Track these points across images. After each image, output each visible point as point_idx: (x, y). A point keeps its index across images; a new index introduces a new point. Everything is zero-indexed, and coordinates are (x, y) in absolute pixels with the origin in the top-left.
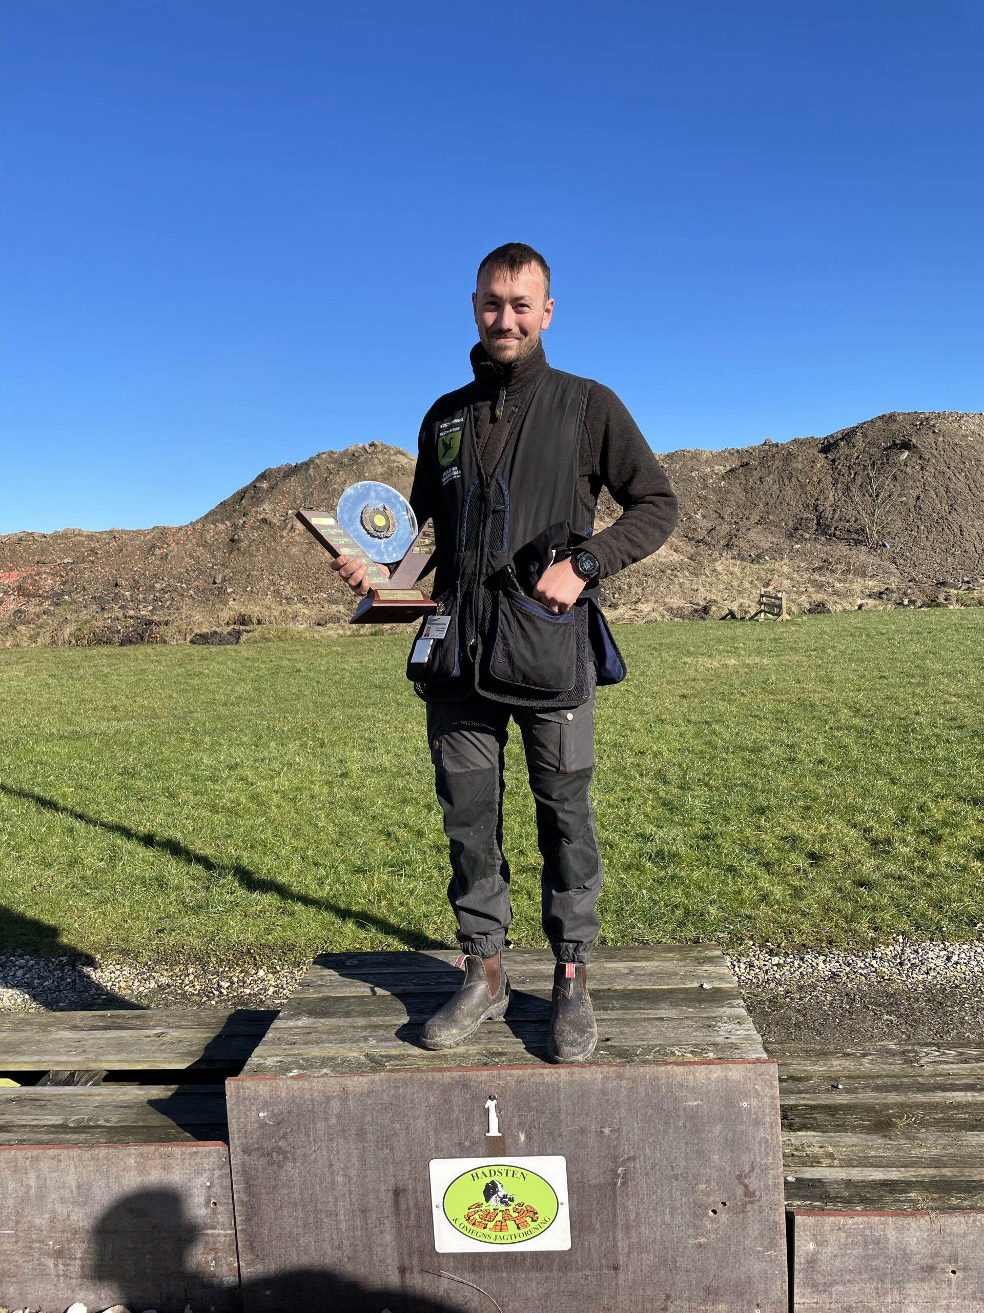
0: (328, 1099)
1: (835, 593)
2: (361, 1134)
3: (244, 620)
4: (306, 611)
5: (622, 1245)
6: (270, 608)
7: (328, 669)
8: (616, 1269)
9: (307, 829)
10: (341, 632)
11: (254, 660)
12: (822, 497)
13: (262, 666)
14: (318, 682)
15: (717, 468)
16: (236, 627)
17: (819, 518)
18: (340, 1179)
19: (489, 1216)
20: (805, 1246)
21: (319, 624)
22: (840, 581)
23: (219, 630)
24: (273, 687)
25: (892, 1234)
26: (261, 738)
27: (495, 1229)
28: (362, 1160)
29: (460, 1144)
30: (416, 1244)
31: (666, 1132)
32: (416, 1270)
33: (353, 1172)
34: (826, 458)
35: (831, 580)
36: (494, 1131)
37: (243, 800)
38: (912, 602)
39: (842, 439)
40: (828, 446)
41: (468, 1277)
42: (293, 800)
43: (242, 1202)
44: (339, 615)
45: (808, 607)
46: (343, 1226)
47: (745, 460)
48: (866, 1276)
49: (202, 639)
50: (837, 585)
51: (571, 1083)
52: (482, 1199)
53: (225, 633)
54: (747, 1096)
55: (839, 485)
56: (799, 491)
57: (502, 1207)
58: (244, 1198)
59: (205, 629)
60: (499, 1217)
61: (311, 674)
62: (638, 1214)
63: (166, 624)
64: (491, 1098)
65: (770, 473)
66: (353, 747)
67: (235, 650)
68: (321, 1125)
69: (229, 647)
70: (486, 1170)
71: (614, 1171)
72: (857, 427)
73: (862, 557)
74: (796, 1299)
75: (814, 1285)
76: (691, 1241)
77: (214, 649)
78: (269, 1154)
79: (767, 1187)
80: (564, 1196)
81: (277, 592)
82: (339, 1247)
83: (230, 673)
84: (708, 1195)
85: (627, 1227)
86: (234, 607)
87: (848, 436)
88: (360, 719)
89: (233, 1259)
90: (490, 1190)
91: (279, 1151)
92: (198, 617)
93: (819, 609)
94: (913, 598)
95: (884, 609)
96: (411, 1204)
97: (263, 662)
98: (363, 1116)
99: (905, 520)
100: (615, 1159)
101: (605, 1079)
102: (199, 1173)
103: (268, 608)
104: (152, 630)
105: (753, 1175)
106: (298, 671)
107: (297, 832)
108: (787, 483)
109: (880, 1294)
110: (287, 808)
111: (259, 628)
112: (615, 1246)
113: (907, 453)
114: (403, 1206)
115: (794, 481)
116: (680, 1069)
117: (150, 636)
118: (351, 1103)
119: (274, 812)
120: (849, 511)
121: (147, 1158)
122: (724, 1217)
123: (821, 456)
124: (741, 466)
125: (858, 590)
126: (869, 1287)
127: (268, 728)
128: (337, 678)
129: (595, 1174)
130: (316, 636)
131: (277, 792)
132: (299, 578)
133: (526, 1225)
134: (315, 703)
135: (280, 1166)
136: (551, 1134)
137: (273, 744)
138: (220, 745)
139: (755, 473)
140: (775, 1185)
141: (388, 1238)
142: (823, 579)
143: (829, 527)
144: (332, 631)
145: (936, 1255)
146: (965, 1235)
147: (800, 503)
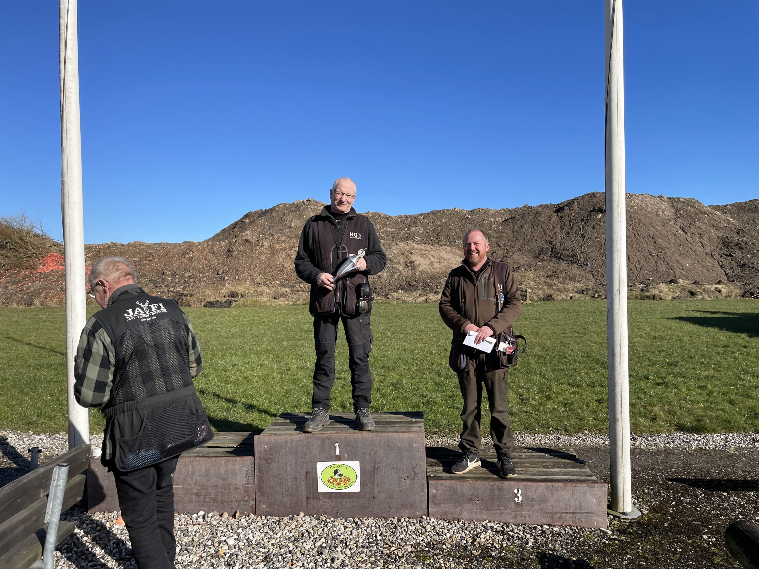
0: (286, 442)
1: (558, 290)
2: (296, 454)
3: (233, 294)
4: (268, 291)
5: (376, 490)
6: (248, 289)
7: (280, 322)
8: (374, 498)
9: (271, 391)
10: (287, 303)
11: (240, 316)
12: (555, 237)
13: (244, 319)
14: (274, 328)
15: (497, 219)
16: (229, 298)
17: (553, 248)
18: (289, 468)
19: (335, 480)
20: (433, 491)
21: (275, 298)
22: (561, 283)
23: (220, 300)
24: (251, 330)
25: (458, 487)
26: (246, 353)
27: (337, 485)
28: (296, 462)
29: (327, 457)
30: (312, 490)
31: (390, 453)
32: (312, 498)
33: (293, 466)
34: (558, 215)
35: (556, 283)
36: (338, 453)
37: (240, 379)
38: (600, 296)
39: (566, 206)
40: (559, 209)
41: (328, 501)
42: (264, 379)
43: (258, 476)
44: (286, 293)
45: (543, 297)
46: (289, 484)
47: (513, 215)
48: (451, 501)
49: (211, 304)
50: (560, 285)
51: (362, 438)
52: (333, 475)
53: (223, 301)
54: (415, 443)
55: (564, 231)
56: (542, 233)
57: (339, 478)
58: (258, 474)
59: (212, 299)
60: (338, 481)
61: (271, 324)
62: (381, 480)
63: (191, 296)
64: (337, 443)
65: (527, 223)
66: (293, 358)
67: (229, 311)
68: (284, 451)
69: (225, 309)
70: (335, 466)
71: (374, 466)
72: (575, 199)
73: (574, 270)
74: (429, 509)
75: (435, 504)
76: (398, 489)
77: (217, 310)
78: (267, 460)
79: (421, 472)
80: (358, 474)
81: (252, 280)
82: (288, 491)
83: (228, 323)
84: (403, 474)
85: (378, 484)
86: (229, 287)
87: (570, 204)
88: (296, 346)
89: (253, 495)
90: (336, 472)
91: (270, 459)
92: (208, 292)
93: (548, 298)
94: (601, 294)
95: (585, 299)
96: (311, 476)
97: (244, 317)
98: (297, 448)
99: (599, 251)
100: (375, 462)
101: (372, 437)
102: (244, 466)
103: (248, 288)
104: (183, 299)
105: (417, 468)
106: (264, 322)
107: (267, 392)
108: (535, 228)
109: (455, 508)
110: (261, 383)
111: (242, 299)
112: (374, 491)
113: (601, 215)
114: (308, 477)
115: (540, 227)
116: (395, 434)
117: (181, 302)
118: (293, 443)
119: (255, 384)
120: (569, 245)
121: (228, 461)
122: (408, 481)
123: (555, 214)
124: (511, 218)
125: (571, 289)
126: (452, 505)
127: (250, 349)
128: (285, 326)
129: (369, 467)
130: (273, 304)
131: (256, 376)
132: (264, 272)
133: (346, 483)
134: (273, 338)
135: (270, 464)
136: (355, 454)
137: (252, 356)
138: (226, 356)
139: (518, 222)
140: (424, 471)
141: (303, 488)
142: (552, 282)
143: (558, 253)
144: (282, 302)
145: (472, 495)
146: (481, 488)
147: (543, 240)
